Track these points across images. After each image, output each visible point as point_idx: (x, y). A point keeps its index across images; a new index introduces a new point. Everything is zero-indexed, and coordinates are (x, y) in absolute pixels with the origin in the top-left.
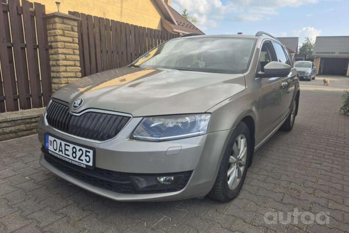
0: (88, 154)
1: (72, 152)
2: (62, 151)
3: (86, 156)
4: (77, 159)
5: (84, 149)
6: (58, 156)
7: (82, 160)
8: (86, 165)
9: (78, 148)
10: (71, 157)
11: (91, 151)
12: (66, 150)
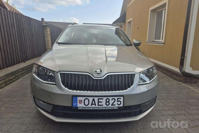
0: (119, 100)
1: (105, 102)
2: (95, 104)
3: (118, 101)
4: (110, 106)
5: (116, 98)
6: (91, 109)
7: (115, 105)
8: (118, 107)
9: (110, 98)
10: (105, 106)
11: (122, 98)
12: (99, 102)
